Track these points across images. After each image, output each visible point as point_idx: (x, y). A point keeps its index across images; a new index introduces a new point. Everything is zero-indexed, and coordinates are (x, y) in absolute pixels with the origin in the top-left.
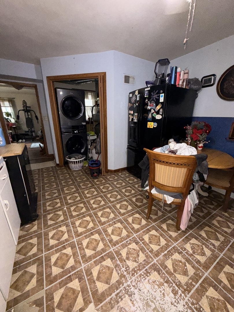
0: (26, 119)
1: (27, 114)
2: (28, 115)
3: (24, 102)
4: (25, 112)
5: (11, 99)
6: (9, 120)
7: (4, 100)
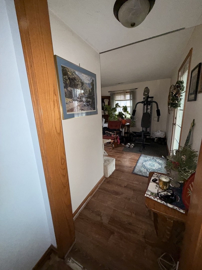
0: (144, 114)
1: (146, 107)
2: (147, 109)
3: (147, 90)
4: (144, 105)
5: (132, 90)
6: (124, 116)
7: (127, 92)
